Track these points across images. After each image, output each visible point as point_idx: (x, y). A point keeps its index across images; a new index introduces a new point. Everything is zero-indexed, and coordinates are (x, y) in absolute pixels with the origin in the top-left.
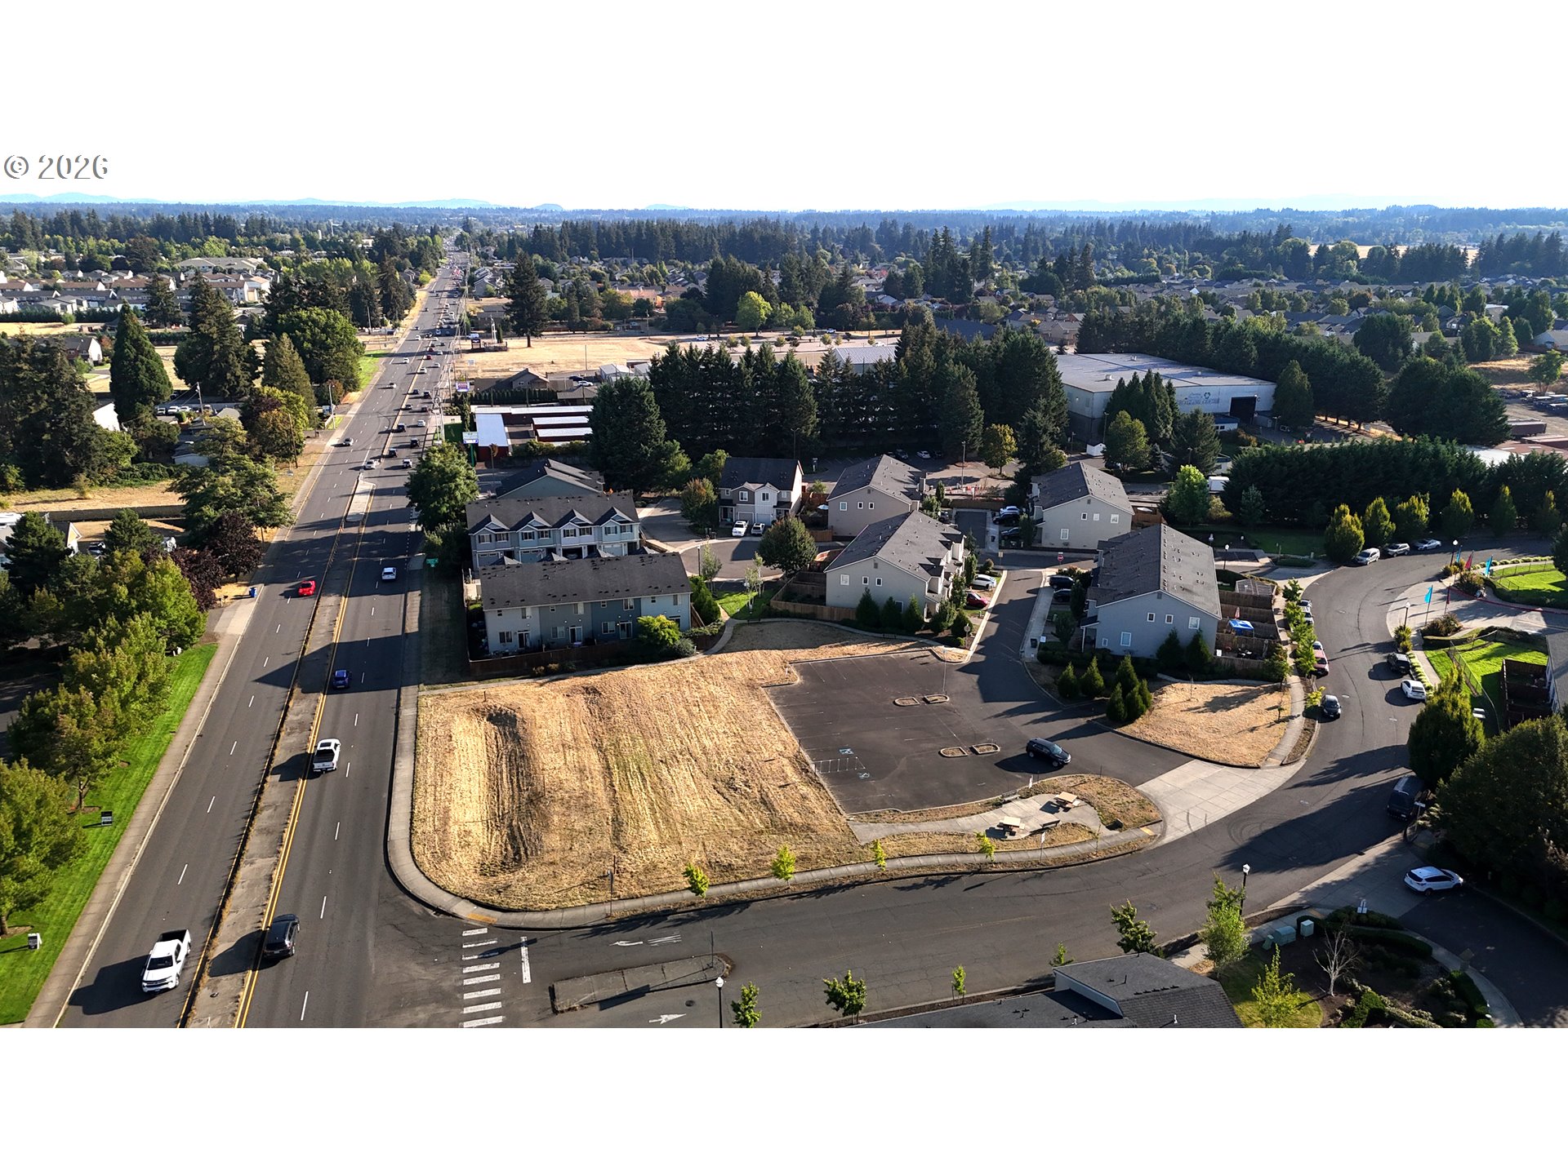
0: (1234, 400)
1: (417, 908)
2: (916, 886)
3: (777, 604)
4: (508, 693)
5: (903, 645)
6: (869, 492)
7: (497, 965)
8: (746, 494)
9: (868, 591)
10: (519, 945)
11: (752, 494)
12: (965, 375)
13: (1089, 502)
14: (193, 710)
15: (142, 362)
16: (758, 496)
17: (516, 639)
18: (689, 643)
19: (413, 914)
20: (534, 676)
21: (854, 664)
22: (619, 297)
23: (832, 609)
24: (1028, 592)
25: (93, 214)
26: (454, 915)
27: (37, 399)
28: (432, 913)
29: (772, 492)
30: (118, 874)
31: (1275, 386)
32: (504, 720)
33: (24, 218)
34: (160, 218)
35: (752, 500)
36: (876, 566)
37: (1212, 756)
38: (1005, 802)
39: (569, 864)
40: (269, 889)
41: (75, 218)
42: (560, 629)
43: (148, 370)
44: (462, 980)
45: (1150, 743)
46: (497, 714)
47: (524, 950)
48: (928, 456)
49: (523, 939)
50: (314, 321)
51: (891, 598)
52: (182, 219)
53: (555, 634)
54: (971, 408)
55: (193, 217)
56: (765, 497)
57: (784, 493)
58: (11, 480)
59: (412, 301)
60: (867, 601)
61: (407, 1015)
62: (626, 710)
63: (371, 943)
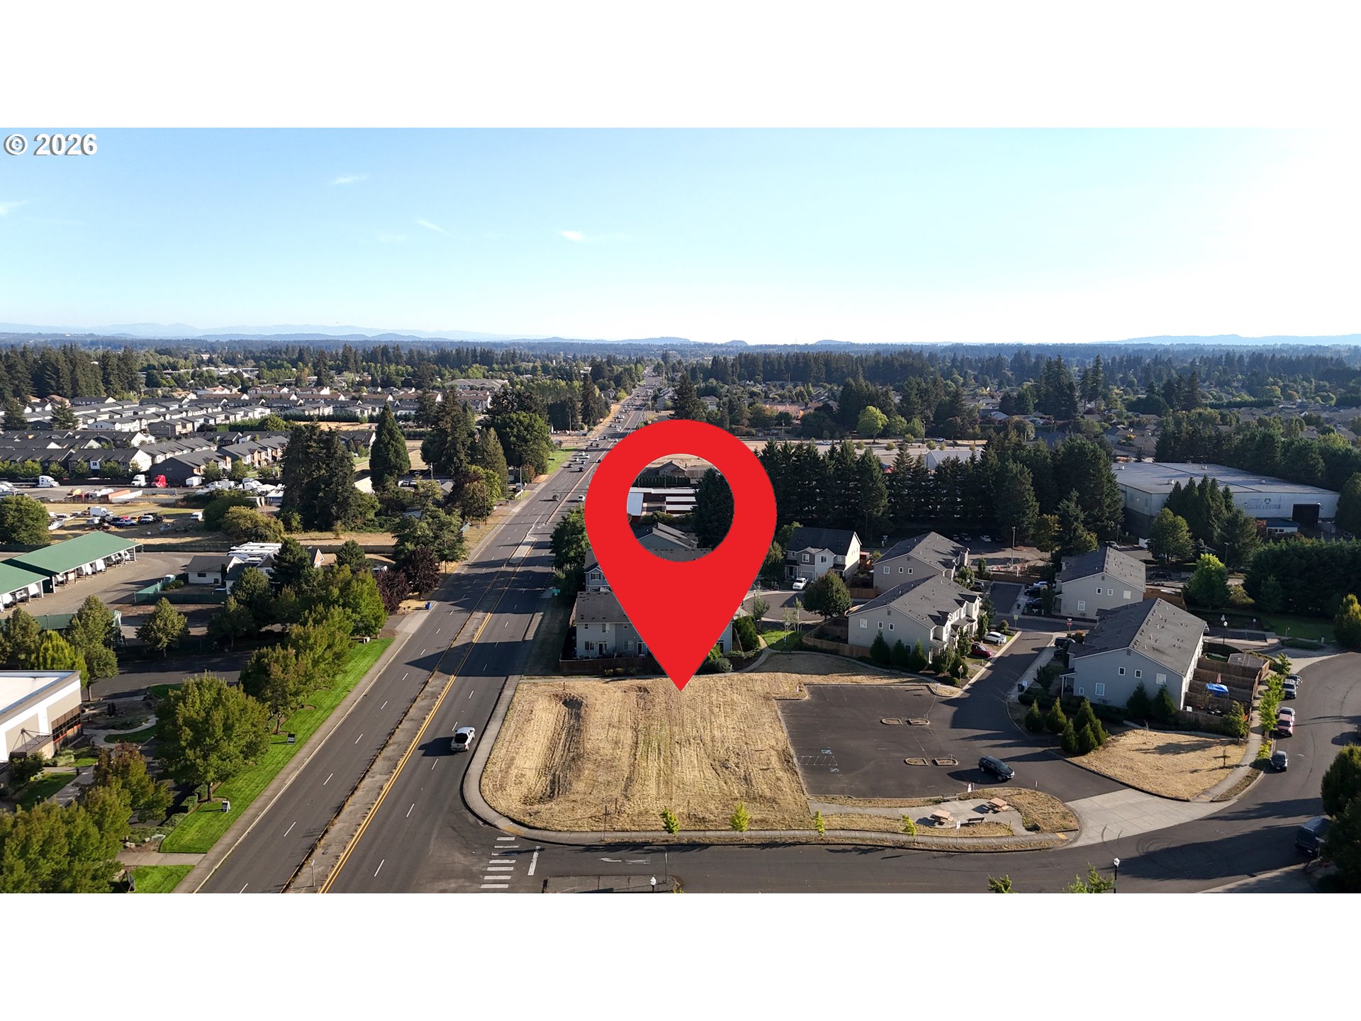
0: (1296, 507)
1: (471, 819)
2: (844, 851)
3: (807, 640)
4: (580, 686)
5: (905, 680)
6: (909, 559)
7: (514, 861)
8: (808, 557)
9: (881, 634)
10: (534, 851)
11: (812, 556)
12: (1021, 473)
13: (1103, 578)
14: (366, 679)
15: (393, 445)
16: (818, 559)
17: (597, 648)
18: (727, 662)
19: (468, 822)
20: (603, 676)
21: (859, 691)
22: (764, 411)
23: (852, 647)
24: (1033, 649)
25: (397, 348)
26: (495, 826)
27: (319, 468)
28: (481, 823)
29: (830, 556)
30: (289, 774)
31: (1339, 496)
32: (573, 705)
33: (351, 350)
34: (443, 351)
35: (812, 562)
36: (889, 613)
37: (1146, 787)
38: (944, 801)
39: (585, 803)
40: (379, 794)
41: (385, 351)
42: (630, 643)
43: (396, 450)
44: (487, 867)
45: (1093, 772)
46: (570, 700)
47: (536, 855)
48: (989, 540)
49: (538, 847)
50: (520, 422)
51: (900, 641)
52: (458, 352)
53: (626, 646)
54: (1027, 500)
55: (465, 350)
56: (823, 560)
57: (840, 558)
58: (295, 524)
59: (607, 412)
60: (879, 642)
61: (443, 885)
62: (664, 705)
63: (434, 836)
